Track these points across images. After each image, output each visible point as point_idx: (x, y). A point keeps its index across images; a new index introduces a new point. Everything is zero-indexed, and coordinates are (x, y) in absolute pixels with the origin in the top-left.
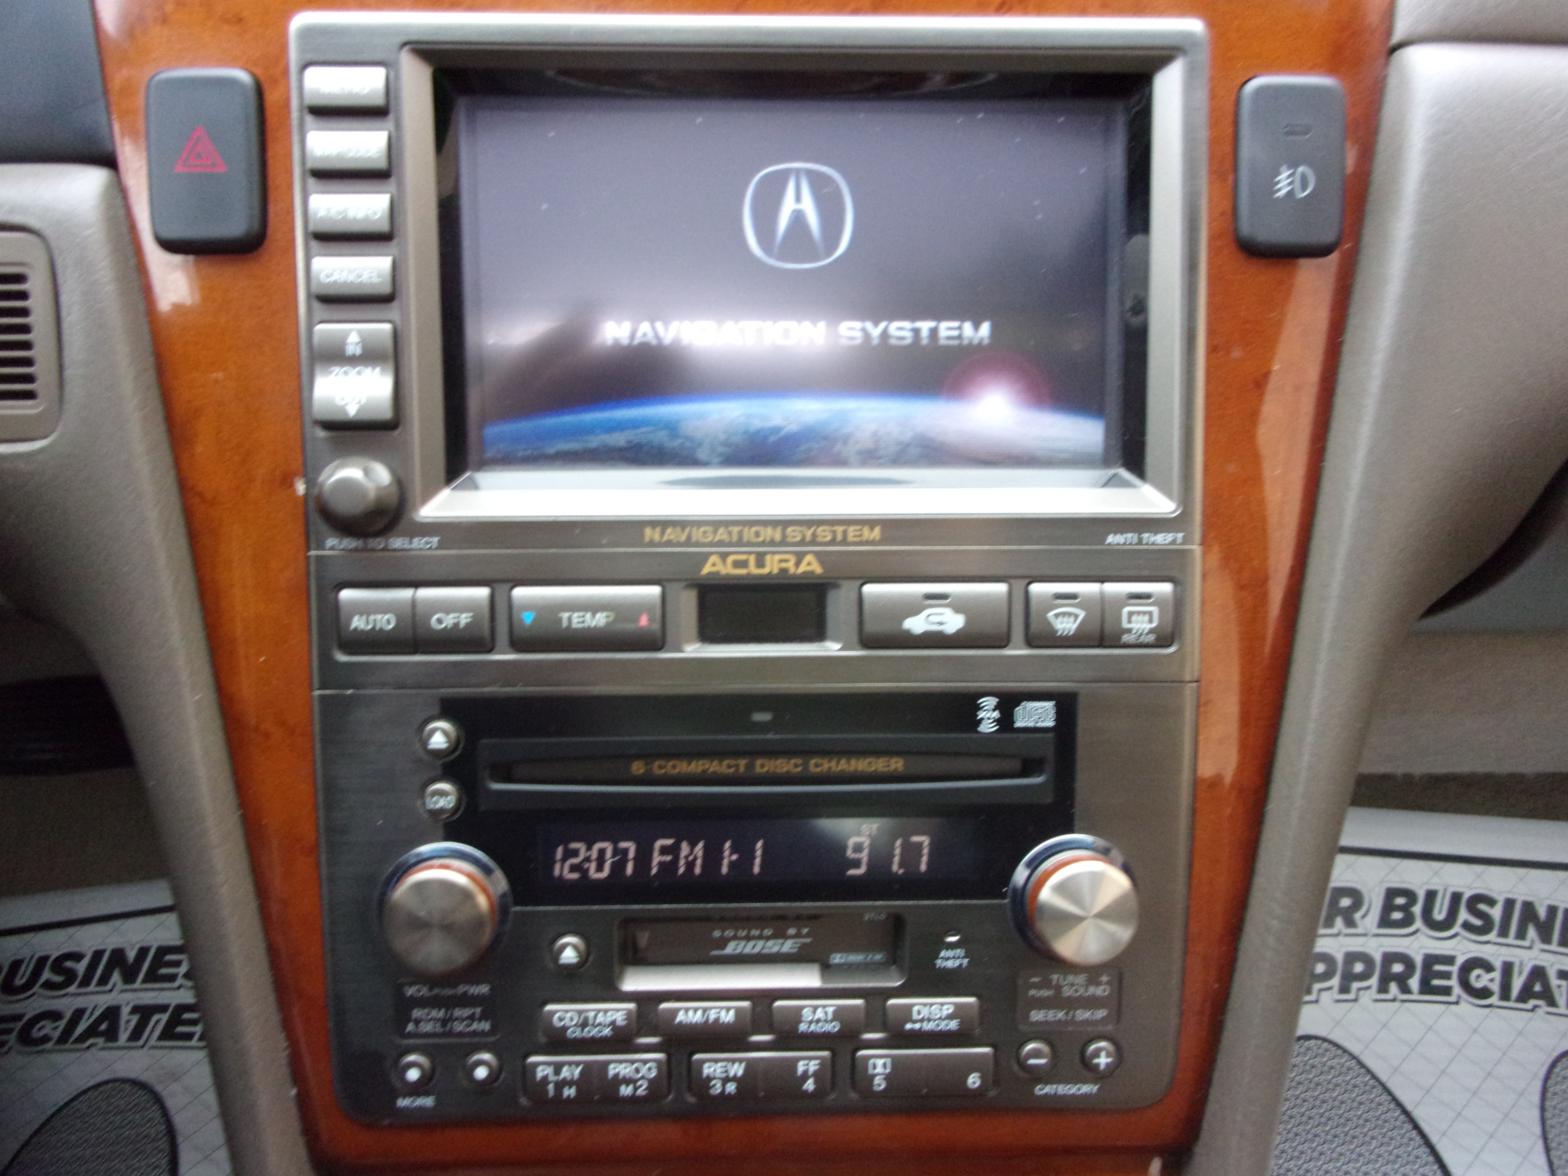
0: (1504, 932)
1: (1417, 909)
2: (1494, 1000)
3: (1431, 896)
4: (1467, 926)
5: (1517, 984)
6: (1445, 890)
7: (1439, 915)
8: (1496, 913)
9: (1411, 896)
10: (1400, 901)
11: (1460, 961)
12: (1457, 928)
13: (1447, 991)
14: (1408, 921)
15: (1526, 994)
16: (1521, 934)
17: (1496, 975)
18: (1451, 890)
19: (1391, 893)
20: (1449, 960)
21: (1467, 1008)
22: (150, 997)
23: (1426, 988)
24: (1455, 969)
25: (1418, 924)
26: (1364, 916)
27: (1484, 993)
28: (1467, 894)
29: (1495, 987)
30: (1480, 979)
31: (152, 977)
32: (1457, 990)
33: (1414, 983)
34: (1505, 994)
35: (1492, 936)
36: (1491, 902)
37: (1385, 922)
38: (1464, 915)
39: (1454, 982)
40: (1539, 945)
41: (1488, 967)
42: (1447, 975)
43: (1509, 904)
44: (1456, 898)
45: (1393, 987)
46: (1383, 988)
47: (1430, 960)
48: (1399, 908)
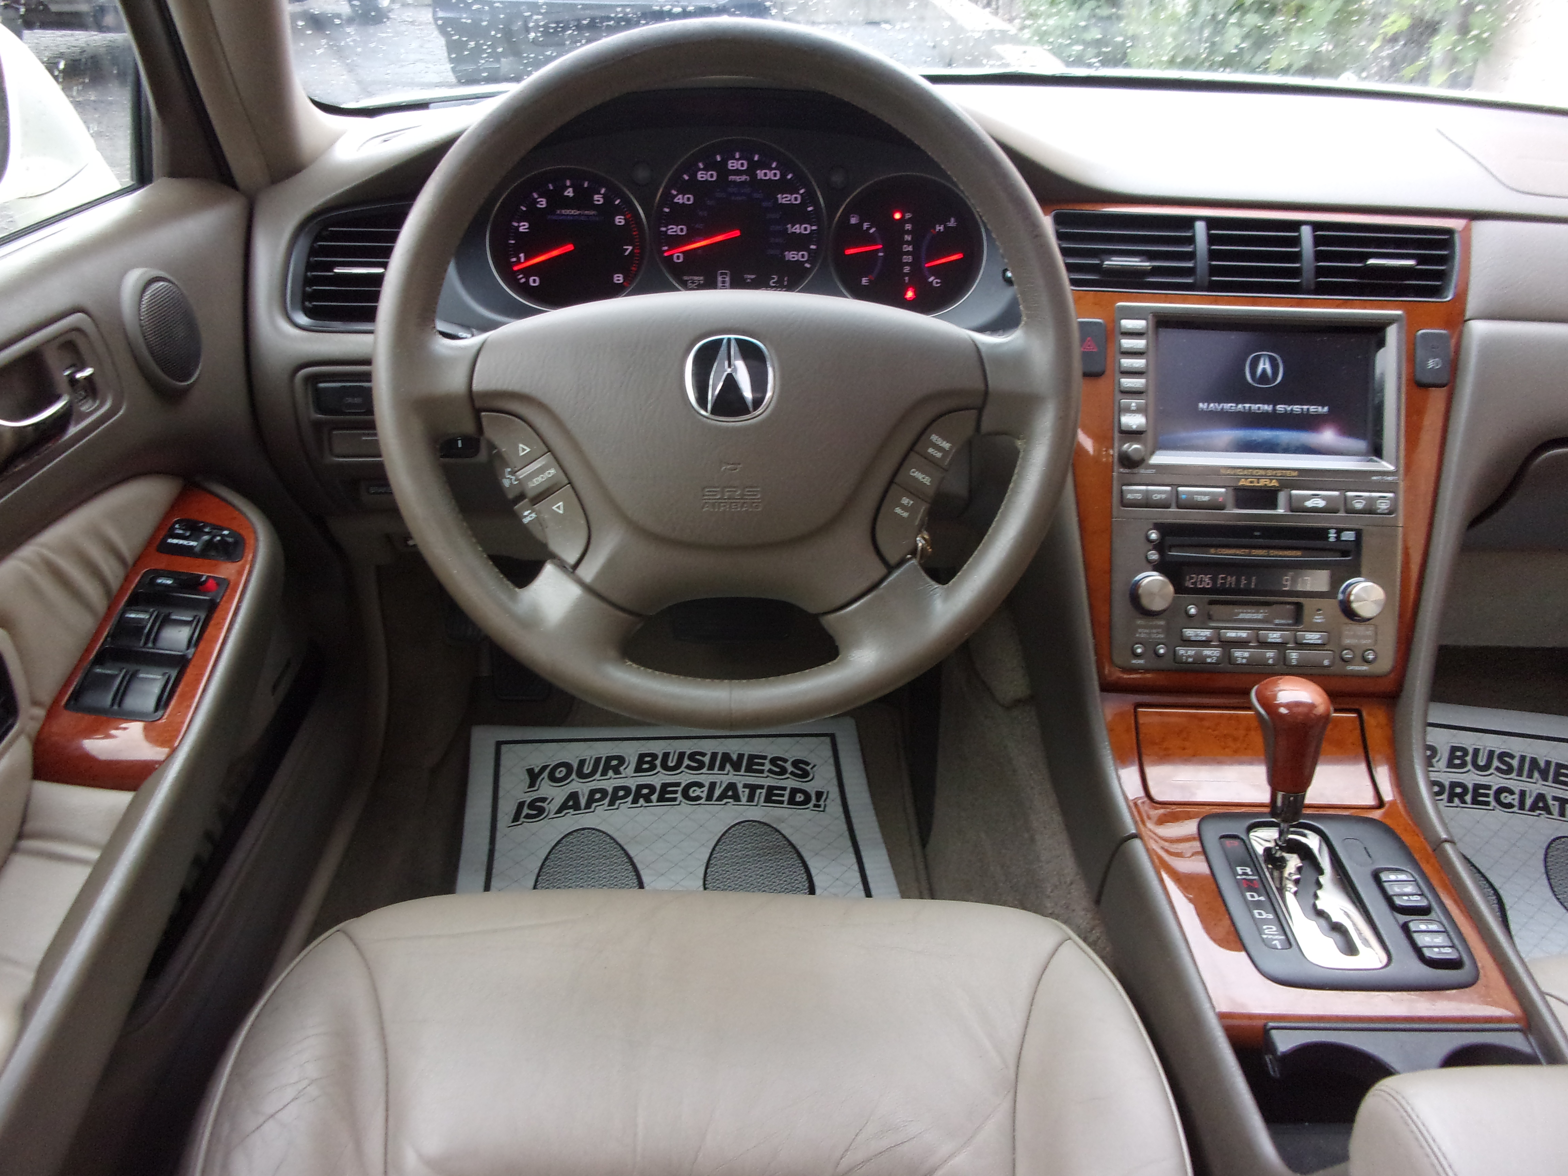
0: (1520, 774)
1: (1469, 759)
2: (1515, 809)
3: (1476, 752)
4: (1498, 769)
5: (1529, 802)
6: (1485, 749)
7: (1482, 762)
8: (1515, 763)
9: (1465, 752)
10: (1459, 754)
11: (1494, 788)
12: (1491, 771)
13: (1487, 803)
14: (1463, 765)
15: (1533, 808)
16: (1530, 776)
17: (1516, 796)
18: (1488, 749)
19: (1454, 749)
20: (1488, 787)
21: (1500, 813)
22: (752, 780)
23: (1475, 801)
24: (1491, 792)
25: (1470, 767)
26: (1438, 761)
27: (1510, 806)
28: (1498, 752)
29: (1516, 803)
30: (1506, 798)
31: (749, 769)
32: (1493, 803)
33: (1468, 798)
34: (1522, 806)
35: (1513, 775)
36: (1512, 757)
37: (1450, 764)
38: (1496, 763)
39: (1491, 799)
40: (1541, 782)
41: (1512, 793)
42: (1487, 795)
43: (1523, 758)
44: (1491, 753)
45: (1456, 800)
46: (1450, 800)
47: (1477, 787)
48: (1458, 758)
